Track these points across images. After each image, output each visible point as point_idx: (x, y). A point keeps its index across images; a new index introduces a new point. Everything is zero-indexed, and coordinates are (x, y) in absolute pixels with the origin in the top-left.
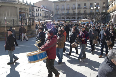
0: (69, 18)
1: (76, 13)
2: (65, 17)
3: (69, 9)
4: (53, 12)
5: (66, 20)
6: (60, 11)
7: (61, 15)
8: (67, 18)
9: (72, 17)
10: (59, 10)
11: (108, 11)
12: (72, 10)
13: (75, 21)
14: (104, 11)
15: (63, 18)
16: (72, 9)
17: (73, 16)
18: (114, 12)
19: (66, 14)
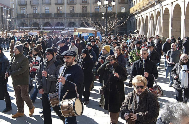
0: (50, 25)
1: (64, 14)
2: (40, 21)
3: (50, 4)
4: (11, 10)
5: (43, 29)
6: (29, 7)
7: (32, 16)
8: (46, 24)
9: (56, 21)
10: (26, 5)
11: (132, 10)
12: (55, 6)
13: (63, 29)
14: (123, 11)
15: (36, 24)
16: (56, 4)
17: (59, 20)
18: (142, 13)
19: (43, 14)
